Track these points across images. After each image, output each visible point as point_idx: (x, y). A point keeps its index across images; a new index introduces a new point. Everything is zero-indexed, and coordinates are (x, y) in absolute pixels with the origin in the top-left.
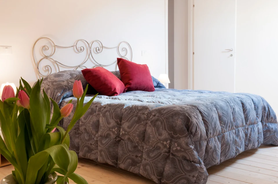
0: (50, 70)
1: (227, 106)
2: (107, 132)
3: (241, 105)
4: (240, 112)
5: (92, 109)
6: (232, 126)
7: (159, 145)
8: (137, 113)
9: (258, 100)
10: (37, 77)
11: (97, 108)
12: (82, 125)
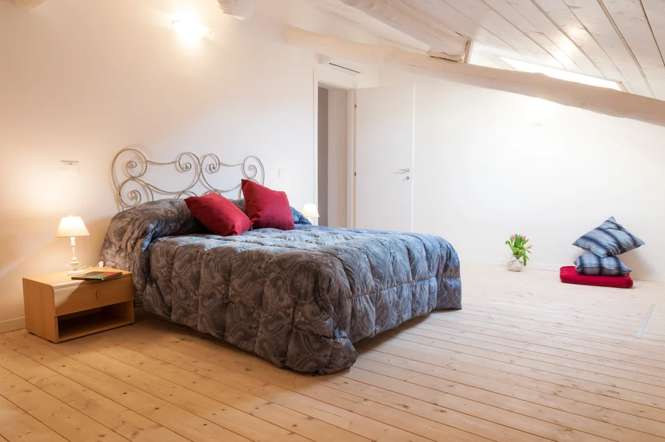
0: (139, 198)
1: (385, 252)
2: (211, 291)
3: (406, 252)
4: (403, 261)
5: (191, 255)
6: (392, 281)
7: (280, 313)
8: (251, 265)
9: (433, 246)
10: (119, 208)
11: (199, 254)
12: (175, 277)
